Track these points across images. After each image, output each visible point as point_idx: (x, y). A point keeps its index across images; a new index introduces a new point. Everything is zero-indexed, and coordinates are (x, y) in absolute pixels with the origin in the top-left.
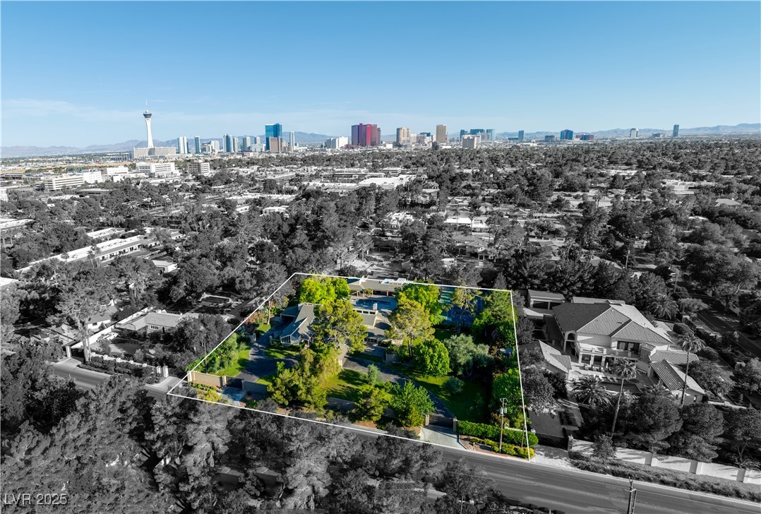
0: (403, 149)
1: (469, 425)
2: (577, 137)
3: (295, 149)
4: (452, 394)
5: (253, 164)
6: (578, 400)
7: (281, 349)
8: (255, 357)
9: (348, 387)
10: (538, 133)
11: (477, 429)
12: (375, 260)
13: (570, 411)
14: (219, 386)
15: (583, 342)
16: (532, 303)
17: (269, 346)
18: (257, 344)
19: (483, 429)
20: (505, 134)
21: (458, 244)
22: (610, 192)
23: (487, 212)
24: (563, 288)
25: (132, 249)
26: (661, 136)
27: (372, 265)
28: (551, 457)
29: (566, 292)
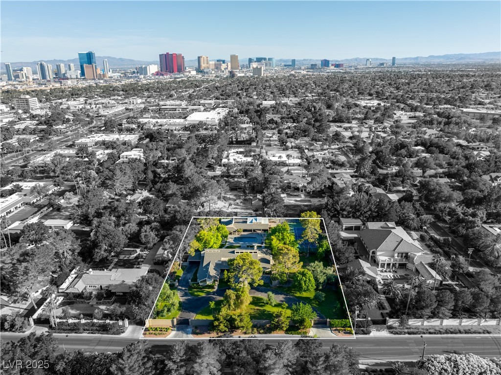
0: (206, 76)
1: (336, 321)
2: (332, 65)
3: (109, 76)
4: (319, 302)
5: (79, 95)
6: (384, 293)
7: (201, 289)
8: (184, 298)
9: (257, 309)
10: (304, 60)
11: (341, 324)
12: (230, 199)
13: (382, 301)
14: (171, 326)
15: (380, 255)
16: (344, 228)
17: (190, 288)
18: (180, 287)
19: (344, 323)
20: (281, 60)
21: (285, 182)
22: (364, 122)
23: (292, 146)
24: (360, 216)
25: (16, 208)
26: (385, 64)
27: (230, 205)
28: (379, 331)
29: (362, 218)
